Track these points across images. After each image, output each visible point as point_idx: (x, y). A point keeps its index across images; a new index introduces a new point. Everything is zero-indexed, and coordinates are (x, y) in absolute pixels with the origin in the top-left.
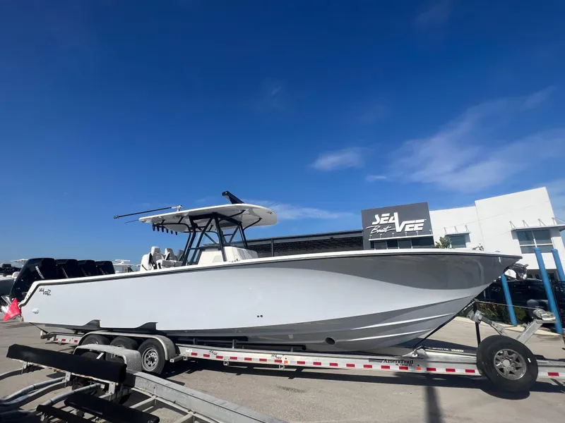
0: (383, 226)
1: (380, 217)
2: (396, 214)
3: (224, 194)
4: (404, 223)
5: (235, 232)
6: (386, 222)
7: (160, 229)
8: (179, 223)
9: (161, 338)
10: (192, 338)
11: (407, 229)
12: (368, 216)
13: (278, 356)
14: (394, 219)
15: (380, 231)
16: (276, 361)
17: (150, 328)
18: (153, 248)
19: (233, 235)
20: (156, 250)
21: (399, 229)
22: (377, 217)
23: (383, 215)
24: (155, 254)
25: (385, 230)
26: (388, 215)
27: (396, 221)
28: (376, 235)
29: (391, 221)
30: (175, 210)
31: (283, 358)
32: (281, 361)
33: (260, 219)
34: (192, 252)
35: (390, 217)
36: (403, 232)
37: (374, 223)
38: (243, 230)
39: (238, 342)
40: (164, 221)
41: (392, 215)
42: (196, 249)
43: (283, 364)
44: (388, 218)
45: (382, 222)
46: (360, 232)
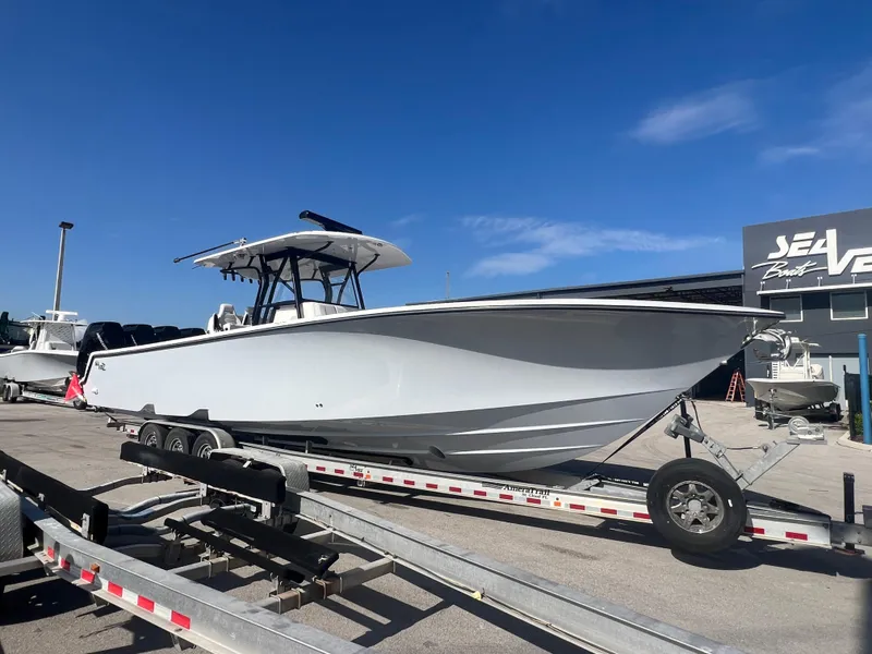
0: (794, 261)
1: (790, 241)
2: (832, 234)
3: (302, 215)
4: (850, 254)
5: (346, 279)
6: (805, 252)
7: (229, 276)
8: (249, 266)
9: (217, 432)
10: (260, 435)
11: (858, 267)
12: (759, 239)
13: (358, 467)
14: (825, 245)
15: (787, 273)
16: (355, 474)
17: (200, 417)
18: (222, 307)
19: (344, 285)
20: (226, 310)
21: (835, 268)
22: (781, 241)
23: (797, 237)
24: (223, 316)
25: (800, 270)
26: (811, 235)
27: (832, 250)
28: (777, 281)
29: (817, 249)
30: (238, 245)
31: (365, 471)
32: (362, 475)
33: (377, 255)
34: (264, 309)
35: (814, 241)
36: (846, 275)
37: (772, 256)
38: (356, 275)
39: (314, 445)
40: (231, 264)
41: (821, 234)
42: (268, 307)
43: (362, 479)
44: (809, 243)
45: (794, 251)
46: (737, 275)
